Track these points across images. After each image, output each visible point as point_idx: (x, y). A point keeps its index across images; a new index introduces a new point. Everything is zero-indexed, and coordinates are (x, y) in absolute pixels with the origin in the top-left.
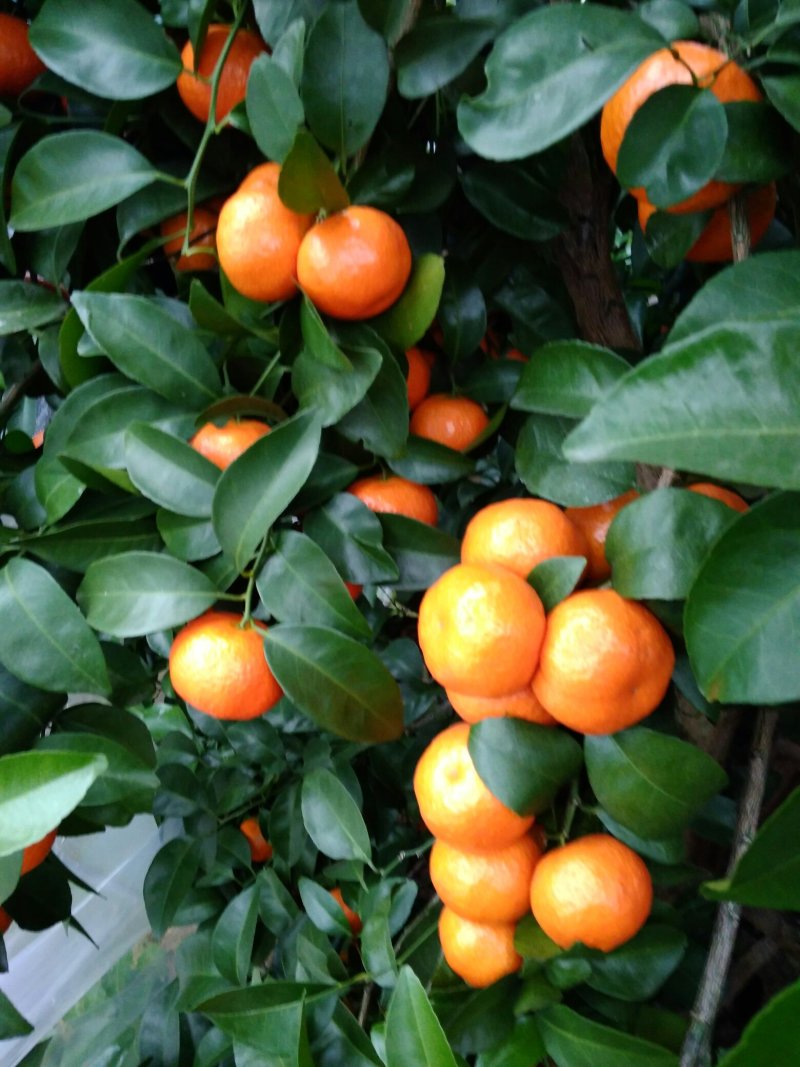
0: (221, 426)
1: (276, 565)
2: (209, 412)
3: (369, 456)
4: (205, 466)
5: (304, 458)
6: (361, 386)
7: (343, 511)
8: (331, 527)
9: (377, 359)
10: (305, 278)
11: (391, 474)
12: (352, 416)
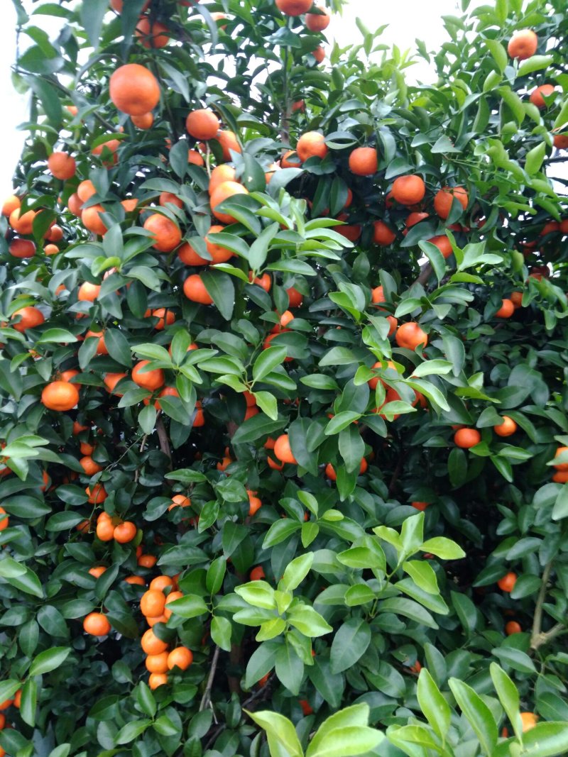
0: (95, 568)
1: (109, 598)
2: (92, 566)
3: (128, 571)
4: (93, 578)
5: (115, 573)
6: (127, 556)
7: (122, 585)
8: (120, 589)
9: (130, 551)
10: (115, 537)
11: (134, 575)
12: (125, 563)
